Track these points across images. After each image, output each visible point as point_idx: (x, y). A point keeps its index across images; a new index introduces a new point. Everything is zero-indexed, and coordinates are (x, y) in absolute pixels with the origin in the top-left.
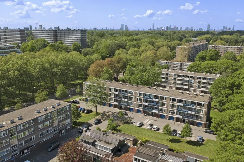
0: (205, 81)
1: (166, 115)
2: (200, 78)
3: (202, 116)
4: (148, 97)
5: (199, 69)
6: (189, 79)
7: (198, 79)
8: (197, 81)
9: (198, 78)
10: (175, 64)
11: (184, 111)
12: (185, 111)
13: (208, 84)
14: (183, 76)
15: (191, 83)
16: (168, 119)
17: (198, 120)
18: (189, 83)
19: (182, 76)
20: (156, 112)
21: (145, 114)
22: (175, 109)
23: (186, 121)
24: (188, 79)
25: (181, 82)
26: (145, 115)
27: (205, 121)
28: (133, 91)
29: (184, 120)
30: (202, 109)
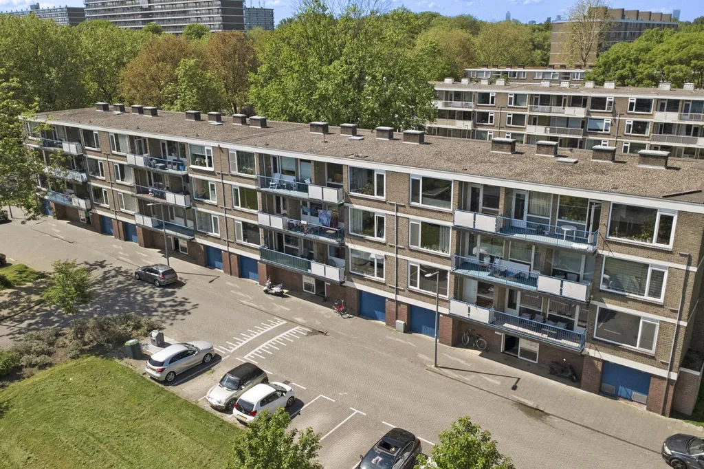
0: (671, 117)
1: (392, 296)
2: (643, 105)
3: (646, 316)
4: (290, 179)
5: (641, 73)
6: (588, 113)
7: (633, 112)
8: (630, 121)
9: (632, 104)
10: (540, 78)
11: (505, 274)
12: (519, 277)
13: (688, 133)
14: (560, 98)
15: (596, 131)
16: (400, 323)
17: (615, 349)
18: (585, 134)
19: (553, 101)
20: (333, 274)
21: (276, 289)
22: (443, 258)
23: (523, 344)
24: (579, 112)
25: (548, 129)
26: (276, 294)
27: (677, 363)
28: (208, 145)
29: (512, 342)
30: (655, 263)
